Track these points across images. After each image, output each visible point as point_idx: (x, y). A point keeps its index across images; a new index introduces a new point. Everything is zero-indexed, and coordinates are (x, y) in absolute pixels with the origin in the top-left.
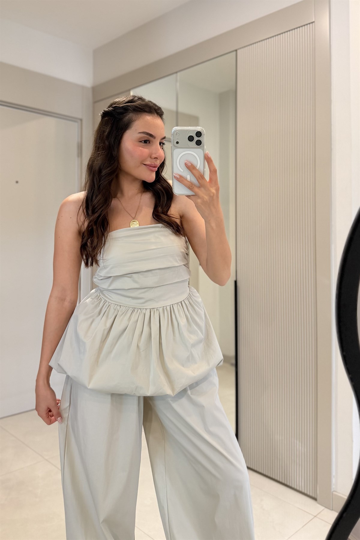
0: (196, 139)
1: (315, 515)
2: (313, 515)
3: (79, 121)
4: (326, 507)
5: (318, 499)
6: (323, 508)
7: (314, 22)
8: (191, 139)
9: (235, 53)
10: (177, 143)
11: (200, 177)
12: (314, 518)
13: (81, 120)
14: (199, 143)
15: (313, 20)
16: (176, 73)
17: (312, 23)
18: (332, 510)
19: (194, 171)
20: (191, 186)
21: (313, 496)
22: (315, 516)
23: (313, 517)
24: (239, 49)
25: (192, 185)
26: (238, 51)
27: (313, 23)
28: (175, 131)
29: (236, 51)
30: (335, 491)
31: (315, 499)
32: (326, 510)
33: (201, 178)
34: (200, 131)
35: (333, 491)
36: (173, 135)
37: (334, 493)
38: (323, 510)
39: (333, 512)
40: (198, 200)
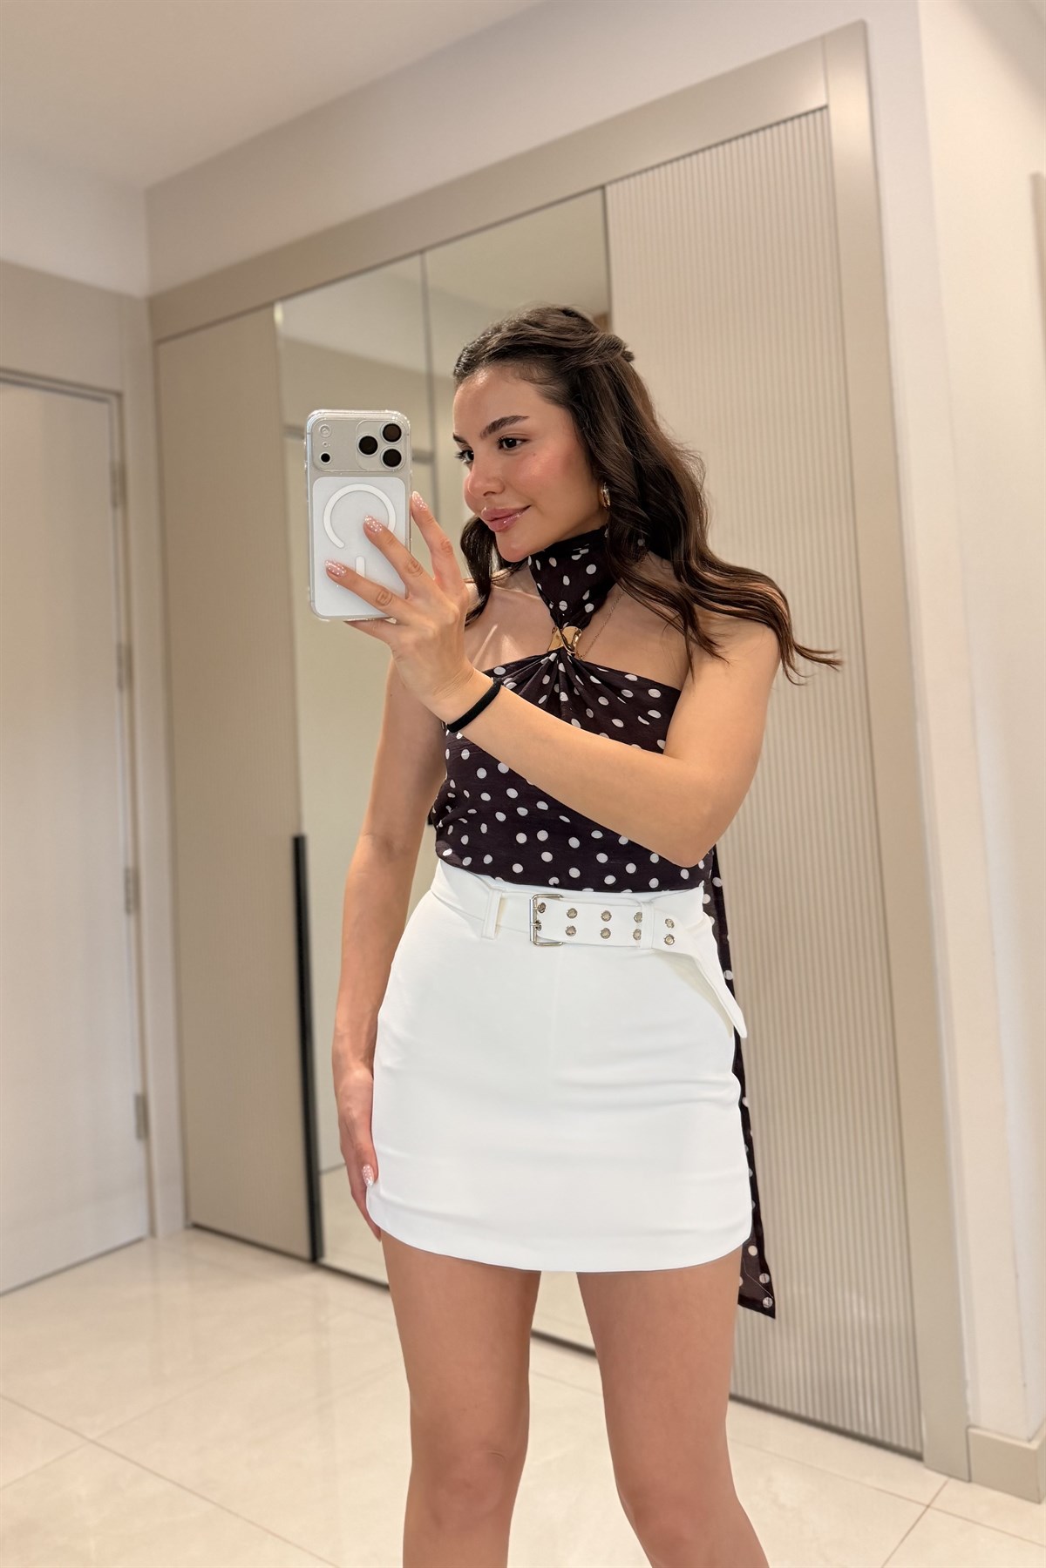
0: (384, 446)
1: (927, 1503)
2: (923, 1504)
3: (114, 400)
4: (950, 1476)
5: (926, 1456)
6: (944, 1478)
7: (826, 107)
8: (368, 446)
9: (598, 194)
10: (326, 458)
11: (410, 566)
12: (925, 1511)
13: (119, 395)
14: (392, 459)
15: (822, 103)
16: (422, 252)
17: (821, 109)
18: (970, 1481)
19: (393, 550)
20: (383, 596)
21: (911, 1447)
22: (928, 1506)
23: (924, 1507)
24: (611, 183)
25: (385, 594)
26: (609, 189)
27: (825, 111)
28: (318, 422)
29: (603, 187)
30: (974, 1427)
31: (917, 1457)
32: (952, 1481)
33: (414, 569)
34: (396, 422)
35: (969, 1427)
36: (311, 434)
37: (972, 1431)
38: (945, 1484)
39: (973, 1486)
40: (408, 637)
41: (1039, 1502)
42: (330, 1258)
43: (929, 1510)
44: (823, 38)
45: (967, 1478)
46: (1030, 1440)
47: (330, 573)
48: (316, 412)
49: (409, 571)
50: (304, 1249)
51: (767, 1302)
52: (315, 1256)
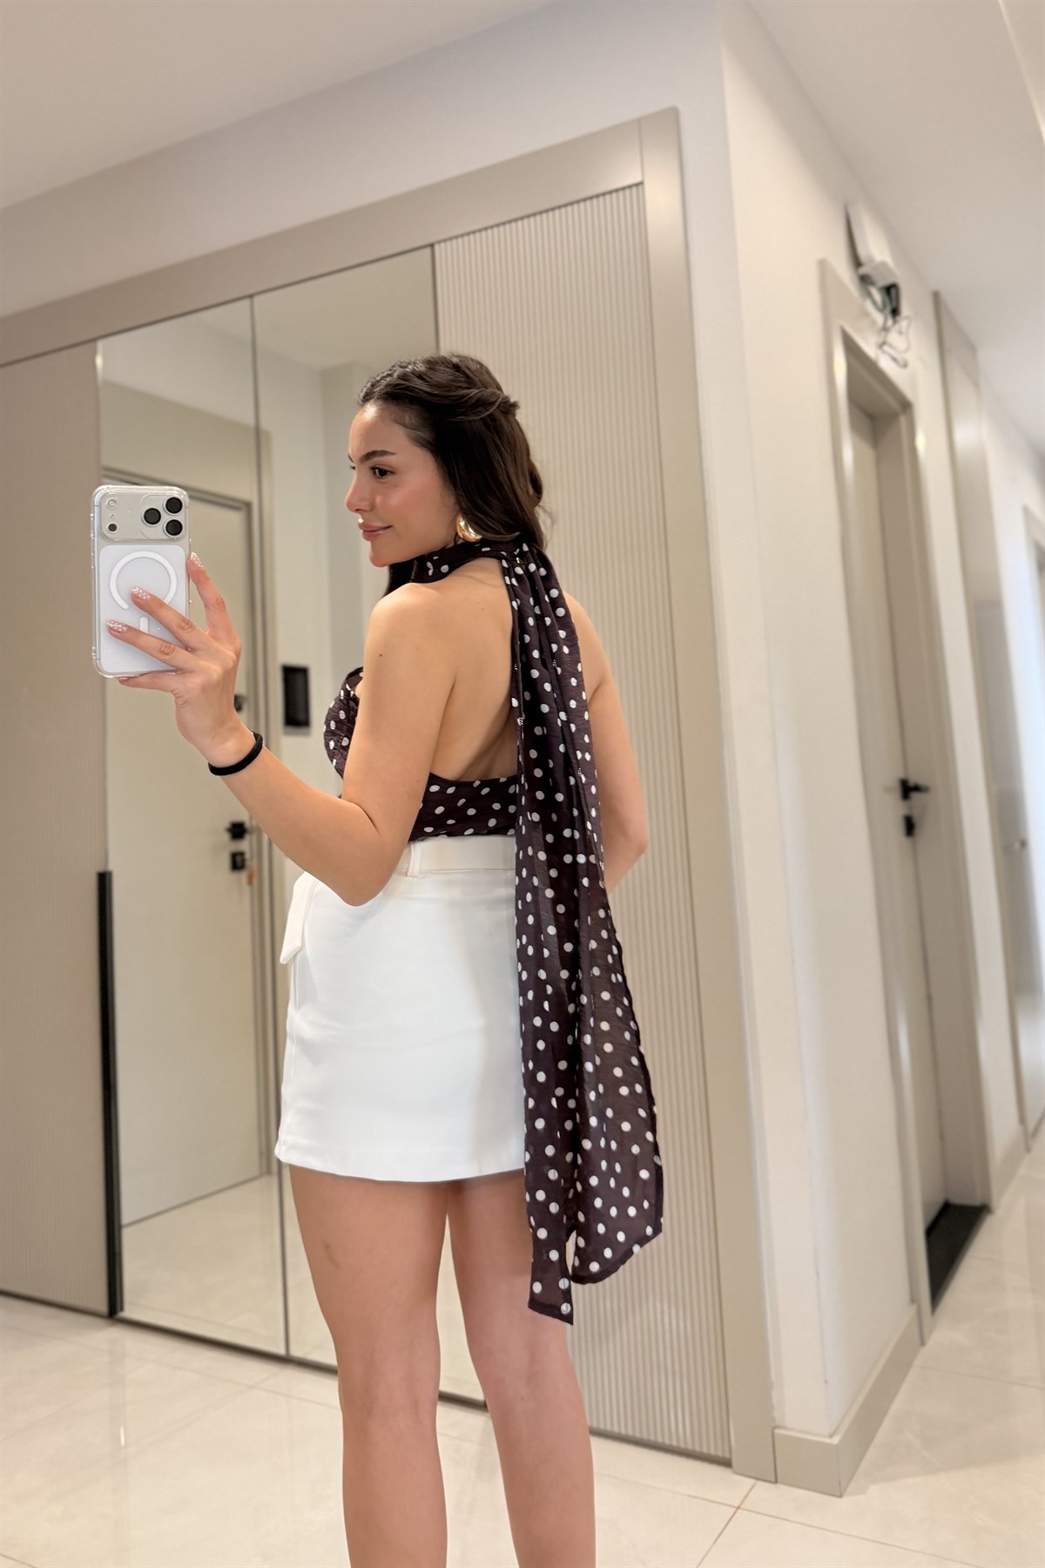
0: (167, 517)
1: (737, 1505)
2: (733, 1507)
4: (758, 1479)
5: (734, 1463)
6: (752, 1481)
7: (641, 183)
8: (152, 516)
9: (428, 251)
10: (113, 528)
11: (183, 624)
12: (735, 1513)
14: (175, 528)
15: (638, 180)
16: (250, 297)
17: (637, 185)
18: (776, 1482)
19: (163, 613)
20: (166, 646)
21: (719, 1455)
22: (738, 1508)
23: (735, 1509)
24: (439, 242)
25: (168, 645)
26: (437, 247)
27: (640, 187)
28: (104, 496)
29: (432, 246)
30: (780, 1427)
31: (726, 1463)
32: (759, 1483)
33: (186, 627)
34: (177, 496)
35: (774, 1428)
36: (100, 506)
37: (777, 1431)
38: (753, 1486)
39: (780, 1487)
40: (195, 682)
41: (841, 1496)
42: (129, 1312)
43: (739, 1511)
44: (639, 121)
45: (774, 1480)
46: (831, 1436)
47: (111, 630)
48: (104, 487)
49: (182, 628)
50: (103, 1307)
51: (565, 1308)
52: (113, 1310)
